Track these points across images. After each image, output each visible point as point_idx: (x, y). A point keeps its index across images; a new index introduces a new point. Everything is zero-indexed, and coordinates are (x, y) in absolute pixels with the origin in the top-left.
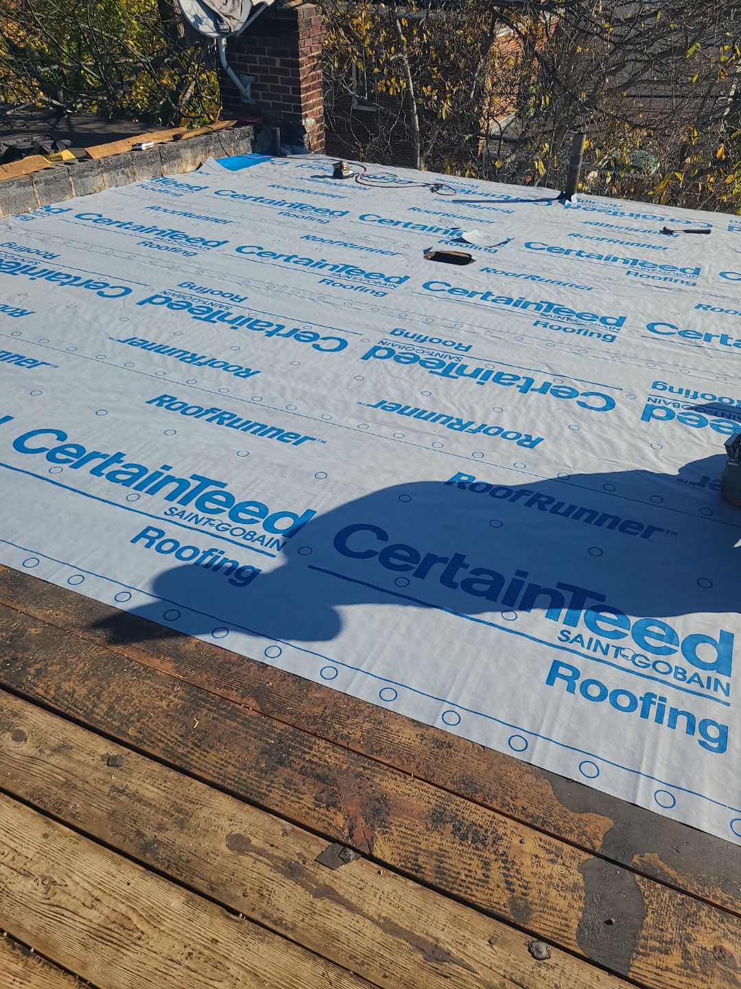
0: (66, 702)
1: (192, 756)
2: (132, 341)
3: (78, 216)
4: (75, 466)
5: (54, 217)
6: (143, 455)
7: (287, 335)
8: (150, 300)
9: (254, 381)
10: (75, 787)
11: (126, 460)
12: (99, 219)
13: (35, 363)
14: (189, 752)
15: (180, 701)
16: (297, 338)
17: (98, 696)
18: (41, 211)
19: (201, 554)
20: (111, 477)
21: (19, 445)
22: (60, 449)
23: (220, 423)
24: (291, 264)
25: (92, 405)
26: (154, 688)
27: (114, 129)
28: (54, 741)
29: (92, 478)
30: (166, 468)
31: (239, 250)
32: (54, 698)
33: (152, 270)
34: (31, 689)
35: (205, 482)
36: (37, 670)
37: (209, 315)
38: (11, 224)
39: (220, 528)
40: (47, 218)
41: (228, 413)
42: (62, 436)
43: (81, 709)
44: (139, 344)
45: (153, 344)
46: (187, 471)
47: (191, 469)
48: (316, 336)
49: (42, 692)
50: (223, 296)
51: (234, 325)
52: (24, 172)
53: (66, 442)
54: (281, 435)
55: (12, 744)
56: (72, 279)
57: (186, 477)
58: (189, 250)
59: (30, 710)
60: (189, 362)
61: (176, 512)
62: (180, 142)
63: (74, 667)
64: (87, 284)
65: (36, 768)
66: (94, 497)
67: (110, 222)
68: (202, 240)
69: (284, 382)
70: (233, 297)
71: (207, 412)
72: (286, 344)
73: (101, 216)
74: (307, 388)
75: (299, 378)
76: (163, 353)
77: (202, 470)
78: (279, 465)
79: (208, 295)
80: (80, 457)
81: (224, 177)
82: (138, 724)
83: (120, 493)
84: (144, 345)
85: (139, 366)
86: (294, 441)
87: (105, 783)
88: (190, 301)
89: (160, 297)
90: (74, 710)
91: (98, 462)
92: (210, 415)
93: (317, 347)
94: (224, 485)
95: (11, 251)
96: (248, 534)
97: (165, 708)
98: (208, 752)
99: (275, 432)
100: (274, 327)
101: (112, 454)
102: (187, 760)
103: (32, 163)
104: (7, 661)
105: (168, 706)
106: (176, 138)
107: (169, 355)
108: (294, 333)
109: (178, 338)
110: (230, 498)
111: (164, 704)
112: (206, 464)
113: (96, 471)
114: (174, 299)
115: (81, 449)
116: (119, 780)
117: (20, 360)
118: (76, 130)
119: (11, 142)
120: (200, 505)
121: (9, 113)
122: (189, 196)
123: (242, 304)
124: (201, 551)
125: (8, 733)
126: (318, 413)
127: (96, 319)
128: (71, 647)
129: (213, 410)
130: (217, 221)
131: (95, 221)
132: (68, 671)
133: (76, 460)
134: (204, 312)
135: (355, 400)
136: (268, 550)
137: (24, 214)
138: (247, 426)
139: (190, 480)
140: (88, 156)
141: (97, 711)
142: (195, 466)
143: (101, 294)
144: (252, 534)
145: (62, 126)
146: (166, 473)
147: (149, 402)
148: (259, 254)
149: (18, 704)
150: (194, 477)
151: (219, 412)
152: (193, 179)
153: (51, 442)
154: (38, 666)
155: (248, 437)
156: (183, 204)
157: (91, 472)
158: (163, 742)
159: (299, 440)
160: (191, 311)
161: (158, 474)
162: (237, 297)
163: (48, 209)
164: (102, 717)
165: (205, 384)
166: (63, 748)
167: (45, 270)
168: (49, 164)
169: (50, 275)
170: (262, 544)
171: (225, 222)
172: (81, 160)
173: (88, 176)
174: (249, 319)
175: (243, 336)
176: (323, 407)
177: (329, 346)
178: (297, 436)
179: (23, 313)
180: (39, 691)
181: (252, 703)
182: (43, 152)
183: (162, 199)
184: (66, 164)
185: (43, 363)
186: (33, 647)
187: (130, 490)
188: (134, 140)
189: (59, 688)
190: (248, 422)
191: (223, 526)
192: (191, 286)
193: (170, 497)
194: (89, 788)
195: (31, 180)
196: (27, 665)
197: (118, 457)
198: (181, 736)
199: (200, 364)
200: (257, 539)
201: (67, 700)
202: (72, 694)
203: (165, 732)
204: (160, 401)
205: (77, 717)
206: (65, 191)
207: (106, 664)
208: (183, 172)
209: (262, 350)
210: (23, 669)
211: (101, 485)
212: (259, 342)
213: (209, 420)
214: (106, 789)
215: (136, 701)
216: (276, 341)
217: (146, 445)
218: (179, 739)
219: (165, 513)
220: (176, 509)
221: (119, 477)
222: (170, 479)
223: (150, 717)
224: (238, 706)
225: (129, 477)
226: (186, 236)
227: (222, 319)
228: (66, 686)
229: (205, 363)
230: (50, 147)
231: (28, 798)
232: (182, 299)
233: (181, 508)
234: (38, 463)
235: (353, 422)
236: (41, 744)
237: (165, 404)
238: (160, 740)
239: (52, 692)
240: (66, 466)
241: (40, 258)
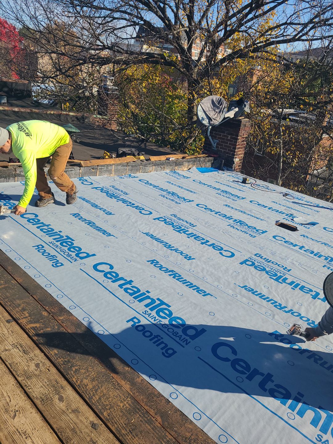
0: (83, 389)
1: (127, 437)
2: (147, 234)
3: (140, 180)
4: (113, 282)
5: (131, 179)
6: (140, 284)
7: (210, 246)
8: (158, 219)
9: (192, 262)
10: (76, 433)
11: (133, 284)
12: (147, 183)
13: (110, 235)
14: (127, 434)
15: (129, 406)
16: (214, 247)
17: (96, 391)
18: (127, 176)
19: (153, 336)
20: (126, 290)
21: (95, 267)
22: (110, 273)
23: (174, 277)
24: (217, 215)
25: (126, 257)
26: (119, 396)
27: (161, 149)
28: (74, 406)
29: (118, 289)
30: (148, 292)
31: (197, 205)
32: (79, 385)
33: (162, 207)
34: (71, 378)
35: (162, 303)
36: (76, 369)
37: (179, 229)
38: (115, 179)
39: (163, 326)
40: (129, 179)
41: (178, 274)
42: (112, 267)
43: (88, 395)
44: (150, 236)
45: (155, 237)
46: (156, 296)
47: (158, 295)
48: (222, 249)
49: (75, 381)
50: (187, 223)
51: (189, 236)
52: (125, 161)
53: (112, 270)
54: (198, 290)
55: (57, 401)
56: (132, 204)
57: (155, 298)
58: (178, 201)
59: (68, 387)
60: (167, 248)
61: (147, 313)
62: (184, 160)
63: (90, 373)
64: (137, 207)
65: (63, 417)
66: (117, 297)
67: (151, 184)
68: (184, 198)
69: (204, 266)
70: (191, 225)
71: (170, 271)
72: (208, 249)
73: (148, 181)
74: (213, 271)
75: (211, 266)
76: (158, 242)
77: (162, 297)
78: (194, 304)
79: (181, 221)
80: (116, 278)
81: (198, 175)
82: (109, 411)
83: (128, 298)
84: (152, 236)
85: (148, 245)
86: (203, 294)
87: (89, 436)
88: (173, 222)
89: (162, 218)
90: (85, 394)
91: (122, 282)
92: (171, 273)
93: (221, 253)
94: (169, 306)
95: (113, 189)
96: (175, 333)
97: (122, 407)
98: (135, 437)
99: (196, 288)
100: (205, 241)
101: (128, 280)
102: (125, 438)
103: (129, 158)
104: (66, 361)
105: (123, 407)
106: (183, 158)
107: (160, 243)
108: (213, 245)
109: (165, 236)
110: (171, 313)
111: (122, 405)
112: (164, 294)
113: (121, 286)
114: (168, 220)
115: (117, 275)
116: (94, 437)
117: (104, 232)
118: (147, 148)
119: (124, 150)
120: (158, 313)
121: (126, 139)
122: (183, 180)
123: (194, 228)
124: (153, 335)
125: (57, 396)
126: (216, 284)
127: (136, 222)
128: (92, 363)
129: (172, 271)
130: (191, 192)
131: (145, 183)
132: (87, 374)
133: (114, 279)
134: (178, 228)
135: (233, 282)
136: (181, 343)
137: (121, 176)
138: (185, 282)
139: (156, 300)
140: (150, 159)
141: (94, 398)
142: (159, 294)
143: (141, 212)
144: (176, 333)
145: (143, 146)
146: (148, 294)
147: (148, 261)
148: (205, 209)
149: (65, 383)
150: (158, 299)
151: (174, 273)
152: (186, 174)
153: (106, 268)
154: (77, 368)
155: (184, 287)
156: (180, 183)
157: (119, 286)
158: (117, 425)
159: (205, 294)
160: (173, 226)
161: (144, 294)
162: (192, 225)
163: (130, 176)
164: (95, 402)
165: (171, 259)
166: (76, 411)
167: (123, 199)
168: (135, 160)
169: (124, 201)
170: (180, 340)
171: (195, 193)
172: (147, 160)
173: (147, 166)
174: (195, 235)
175: (191, 241)
176: (219, 282)
177: (226, 254)
178: (205, 292)
179: (111, 214)
180: (74, 379)
181: (159, 419)
182: (134, 155)
183: (172, 179)
184: (141, 161)
185: (112, 235)
186: (77, 358)
187: (131, 298)
188: (168, 156)
189: (82, 381)
190: (186, 280)
191: (165, 325)
192: (175, 216)
193: (147, 306)
194: (82, 436)
195: (128, 164)
196: (72, 366)
197: (131, 282)
198: (125, 424)
199: (172, 250)
200: (178, 336)
201: (84, 388)
202: (86, 386)
203: (119, 419)
204: (152, 262)
205: (85, 398)
206: (138, 170)
207: (103, 376)
208: (183, 170)
209: (198, 249)
210: (71, 367)
211: (121, 293)
212: (197, 246)
213: (170, 275)
214: (88, 439)
215: (110, 399)
216: (204, 247)
217: (142, 279)
218: (124, 426)
219: (143, 312)
220: (148, 312)
221: (129, 291)
222: (148, 297)
223: (115, 410)
224: (152, 418)
225: (133, 292)
226: (178, 196)
227: (184, 232)
228: (85, 381)
229: (174, 250)
230: (137, 154)
231: (56, 430)
232: (170, 221)
233: (150, 312)
234: (100, 276)
235: (230, 292)
236: (68, 405)
237: (154, 264)
238: (116, 423)
239: (79, 382)
240: (110, 280)
241: (122, 193)
